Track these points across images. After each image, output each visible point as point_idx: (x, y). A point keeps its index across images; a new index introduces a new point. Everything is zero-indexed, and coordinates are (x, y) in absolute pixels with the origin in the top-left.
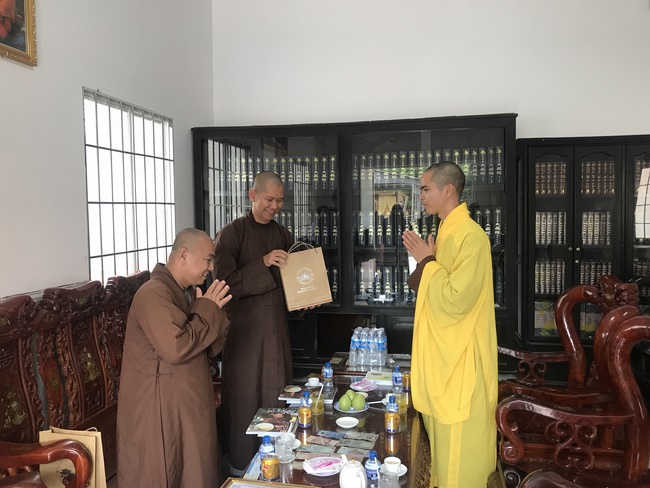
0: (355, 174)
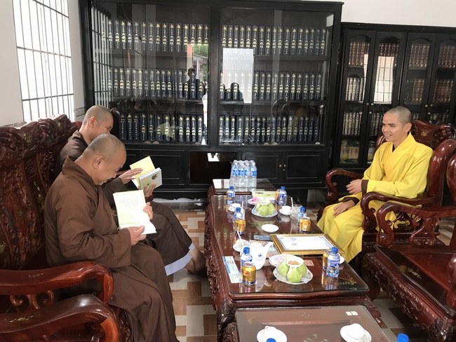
0: (224, 42)
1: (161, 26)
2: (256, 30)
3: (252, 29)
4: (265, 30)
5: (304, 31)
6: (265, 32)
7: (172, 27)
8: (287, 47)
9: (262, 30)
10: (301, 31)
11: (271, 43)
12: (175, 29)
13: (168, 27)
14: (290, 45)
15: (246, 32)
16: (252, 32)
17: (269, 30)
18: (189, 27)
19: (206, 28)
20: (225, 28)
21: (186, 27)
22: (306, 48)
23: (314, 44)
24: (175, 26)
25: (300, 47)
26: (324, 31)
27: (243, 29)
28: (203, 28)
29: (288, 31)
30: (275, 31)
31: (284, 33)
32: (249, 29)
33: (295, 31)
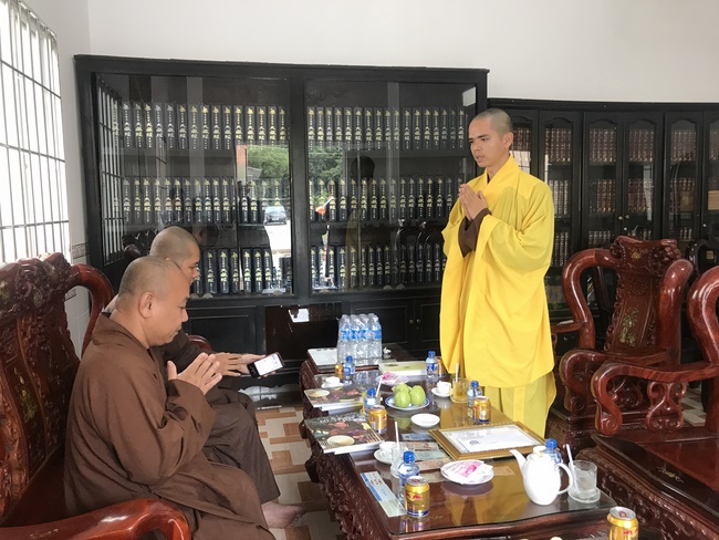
0: (311, 133)
1: (210, 110)
2: (359, 113)
3: (352, 113)
4: (373, 114)
5: (432, 113)
6: (373, 117)
7: (228, 111)
8: (407, 138)
9: (369, 114)
10: (428, 113)
11: (384, 132)
12: (233, 114)
13: (222, 111)
14: (412, 136)
15: (343, 116)
16: (354, 116)
17: (379, 114)
18: (256, 112)
19: (282, 112)
20: (311, 112)
21: (250, 112)
22: (437, 138)
23: (449, 132)
24: (233, 110)
25: (428, 138)
26: (462, 113)
27: (339, 113)
28: (278, 112)
29: (407, 114)
30: (388, 114)
31: (402, 116)
32: (349, 113)
33: (418, 113)
